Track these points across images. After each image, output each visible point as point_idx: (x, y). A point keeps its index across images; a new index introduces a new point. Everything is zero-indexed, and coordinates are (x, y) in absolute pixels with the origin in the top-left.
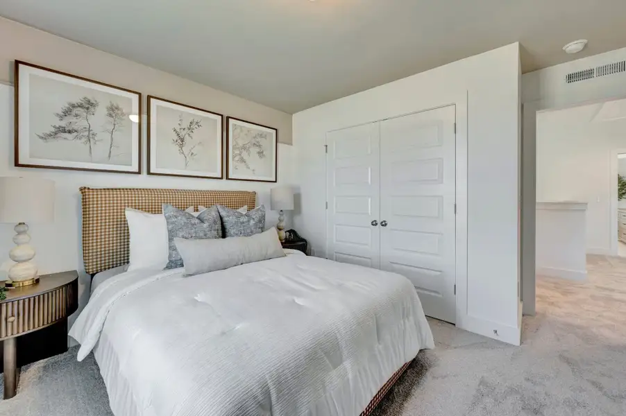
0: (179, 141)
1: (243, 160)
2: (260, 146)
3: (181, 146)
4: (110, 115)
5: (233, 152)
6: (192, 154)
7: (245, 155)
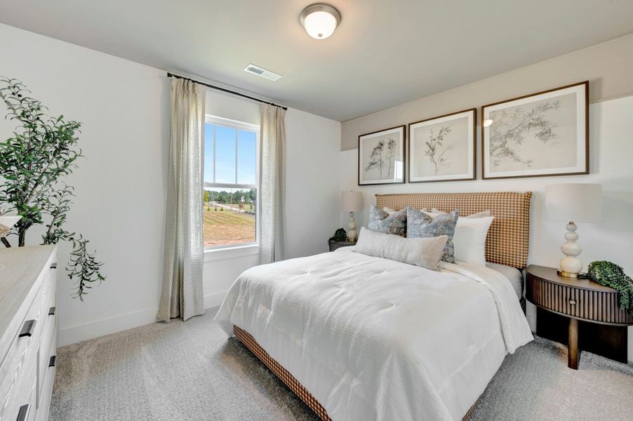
0: (431, 151)
1: (508, 152)
2: (542, 124)
3: (432, 155)
4: (390, 148)
5: (491, 145)
6: (442, 159)
7: (511, 144)
